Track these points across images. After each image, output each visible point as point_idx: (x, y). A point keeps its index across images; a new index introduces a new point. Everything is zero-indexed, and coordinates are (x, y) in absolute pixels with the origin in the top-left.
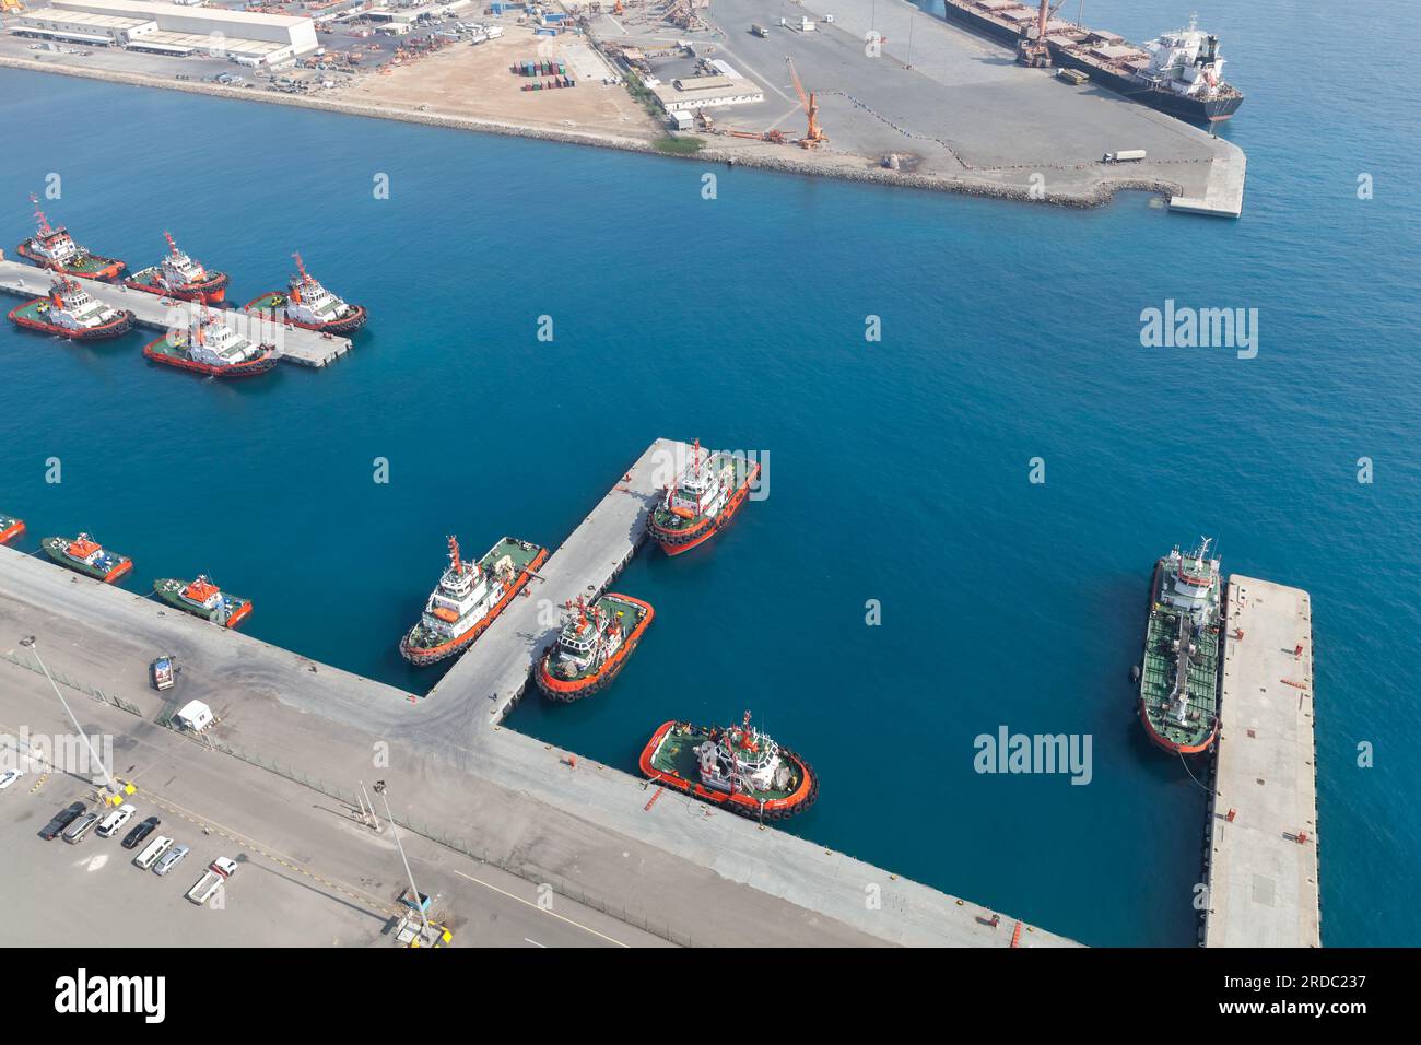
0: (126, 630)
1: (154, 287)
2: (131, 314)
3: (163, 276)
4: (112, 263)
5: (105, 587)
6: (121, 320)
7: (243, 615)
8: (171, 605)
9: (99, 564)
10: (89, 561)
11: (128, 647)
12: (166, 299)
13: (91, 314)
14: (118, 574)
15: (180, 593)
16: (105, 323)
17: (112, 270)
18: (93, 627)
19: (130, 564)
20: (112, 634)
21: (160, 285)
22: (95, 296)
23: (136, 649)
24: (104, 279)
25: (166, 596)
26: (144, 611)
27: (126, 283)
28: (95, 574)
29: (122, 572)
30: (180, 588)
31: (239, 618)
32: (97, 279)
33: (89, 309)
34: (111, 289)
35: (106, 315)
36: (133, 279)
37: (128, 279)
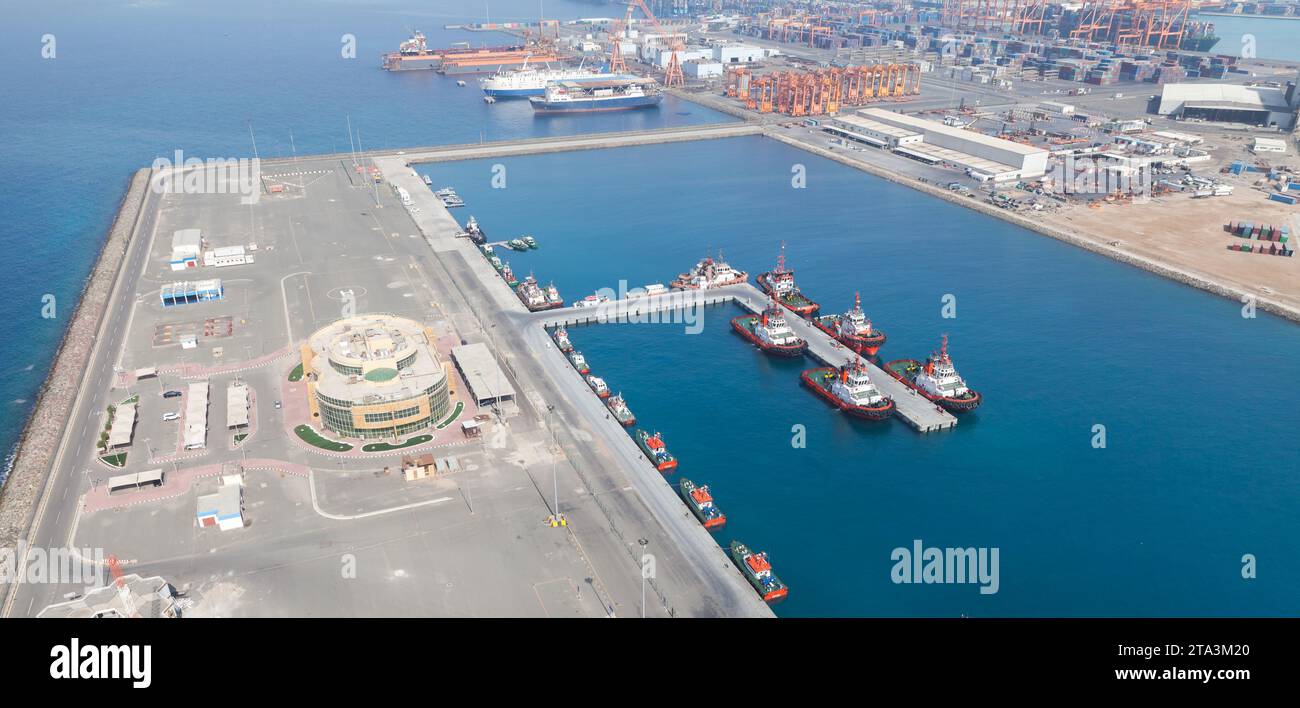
0: (700, 566)
1: (830, 330)
2: (806, 344)
3: (841, 324)
4: (811, 304)
5: (702, 529)
6: (798, 346)
7: (778, 595)
8: (735, 563)
9: (706, 511)
10: (701, 507)
11: (697, 578)
12: (834, 341)
13: (781, 336)
14: (714, 524)
15: (745, 557)
16: (787, 344)
17: (808, 308)
18: (683, 553)
19: (724, 521)
20: (692, 564)
21: (836, 330)
22: (790, 323)
23: (700, 582)
24: (801, 314)
25: (735, 555)
26: (717, 558)
27: (813, 321)
28: (700, 517)
29: (717, 524)
30: (746, 555)
31: (774, 597)
32: (797, 313)
33: (780, 333)
34: (803, 322)
35: (790, 340)
36: (819, 319)
37: (816, 318)
